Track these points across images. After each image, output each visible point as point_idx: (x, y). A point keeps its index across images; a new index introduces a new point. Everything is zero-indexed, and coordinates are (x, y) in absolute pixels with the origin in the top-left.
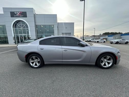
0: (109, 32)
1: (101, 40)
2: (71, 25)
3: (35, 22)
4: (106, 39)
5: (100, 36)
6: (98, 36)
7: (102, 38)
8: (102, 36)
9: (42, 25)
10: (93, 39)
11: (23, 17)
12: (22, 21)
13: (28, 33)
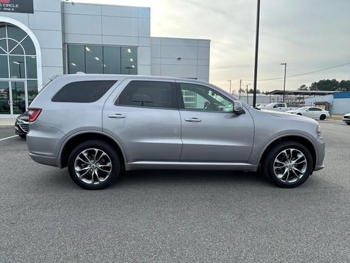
0: (334, 81)
1: (310, 109)
2: (200, 48)
3: (64, 33)
4: (328, 106)
5: (302, 93)
6: (296, 93)
7: (310, 101)
8: (312, 94)
9: (89, 46)
10: (281, 106)
11: (17, 11)
12: (10, 25)
13: (33, 74)
